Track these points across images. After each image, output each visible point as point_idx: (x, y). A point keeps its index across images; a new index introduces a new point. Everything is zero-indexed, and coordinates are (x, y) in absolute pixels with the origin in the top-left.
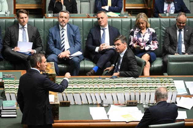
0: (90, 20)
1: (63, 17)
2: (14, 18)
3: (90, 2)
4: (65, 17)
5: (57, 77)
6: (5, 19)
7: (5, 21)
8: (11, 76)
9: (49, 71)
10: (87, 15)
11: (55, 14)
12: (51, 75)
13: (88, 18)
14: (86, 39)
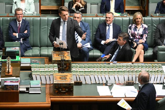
0: (98, 18)
1: (76, 17)
2: (40, 17)
3: (98, 4)
4: (78, 18)
5: (72, 62)
6: (33, 17)
7: (33, 19)
8: (37, 61)
9: (66, 58)
10: (96, 15)
11: (71, 14)
12: (68, 61)
13: (96, 17)
14: (95, 33)
